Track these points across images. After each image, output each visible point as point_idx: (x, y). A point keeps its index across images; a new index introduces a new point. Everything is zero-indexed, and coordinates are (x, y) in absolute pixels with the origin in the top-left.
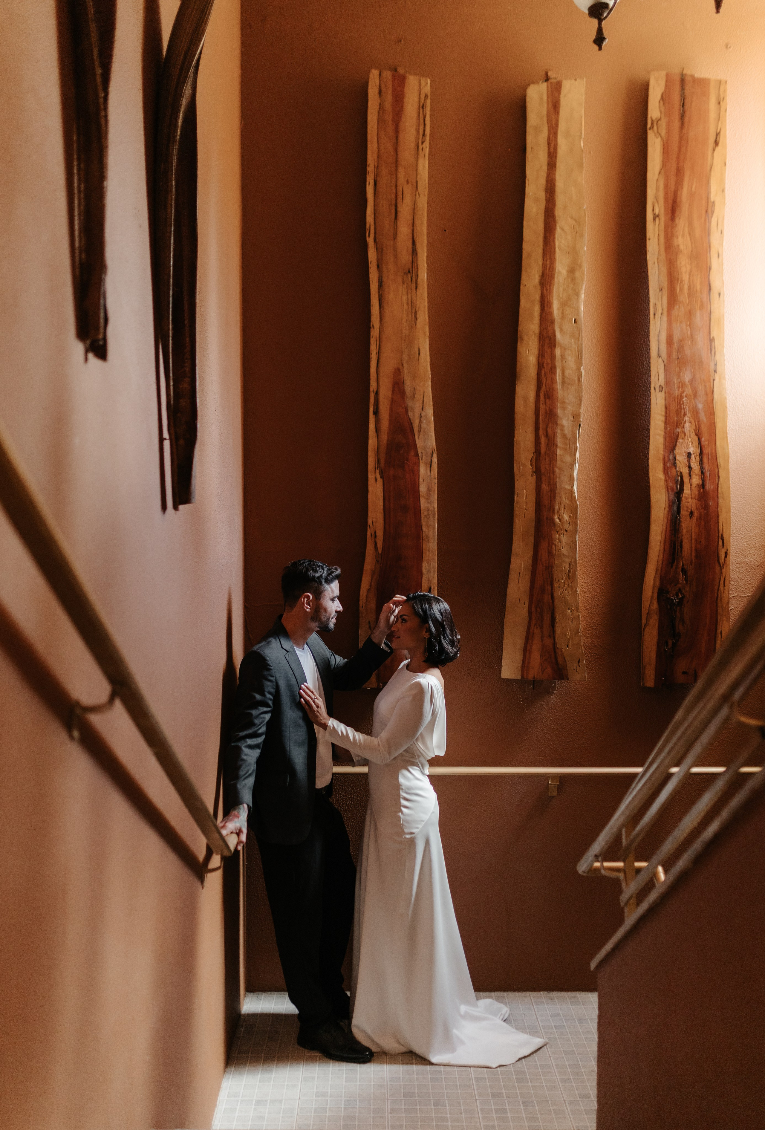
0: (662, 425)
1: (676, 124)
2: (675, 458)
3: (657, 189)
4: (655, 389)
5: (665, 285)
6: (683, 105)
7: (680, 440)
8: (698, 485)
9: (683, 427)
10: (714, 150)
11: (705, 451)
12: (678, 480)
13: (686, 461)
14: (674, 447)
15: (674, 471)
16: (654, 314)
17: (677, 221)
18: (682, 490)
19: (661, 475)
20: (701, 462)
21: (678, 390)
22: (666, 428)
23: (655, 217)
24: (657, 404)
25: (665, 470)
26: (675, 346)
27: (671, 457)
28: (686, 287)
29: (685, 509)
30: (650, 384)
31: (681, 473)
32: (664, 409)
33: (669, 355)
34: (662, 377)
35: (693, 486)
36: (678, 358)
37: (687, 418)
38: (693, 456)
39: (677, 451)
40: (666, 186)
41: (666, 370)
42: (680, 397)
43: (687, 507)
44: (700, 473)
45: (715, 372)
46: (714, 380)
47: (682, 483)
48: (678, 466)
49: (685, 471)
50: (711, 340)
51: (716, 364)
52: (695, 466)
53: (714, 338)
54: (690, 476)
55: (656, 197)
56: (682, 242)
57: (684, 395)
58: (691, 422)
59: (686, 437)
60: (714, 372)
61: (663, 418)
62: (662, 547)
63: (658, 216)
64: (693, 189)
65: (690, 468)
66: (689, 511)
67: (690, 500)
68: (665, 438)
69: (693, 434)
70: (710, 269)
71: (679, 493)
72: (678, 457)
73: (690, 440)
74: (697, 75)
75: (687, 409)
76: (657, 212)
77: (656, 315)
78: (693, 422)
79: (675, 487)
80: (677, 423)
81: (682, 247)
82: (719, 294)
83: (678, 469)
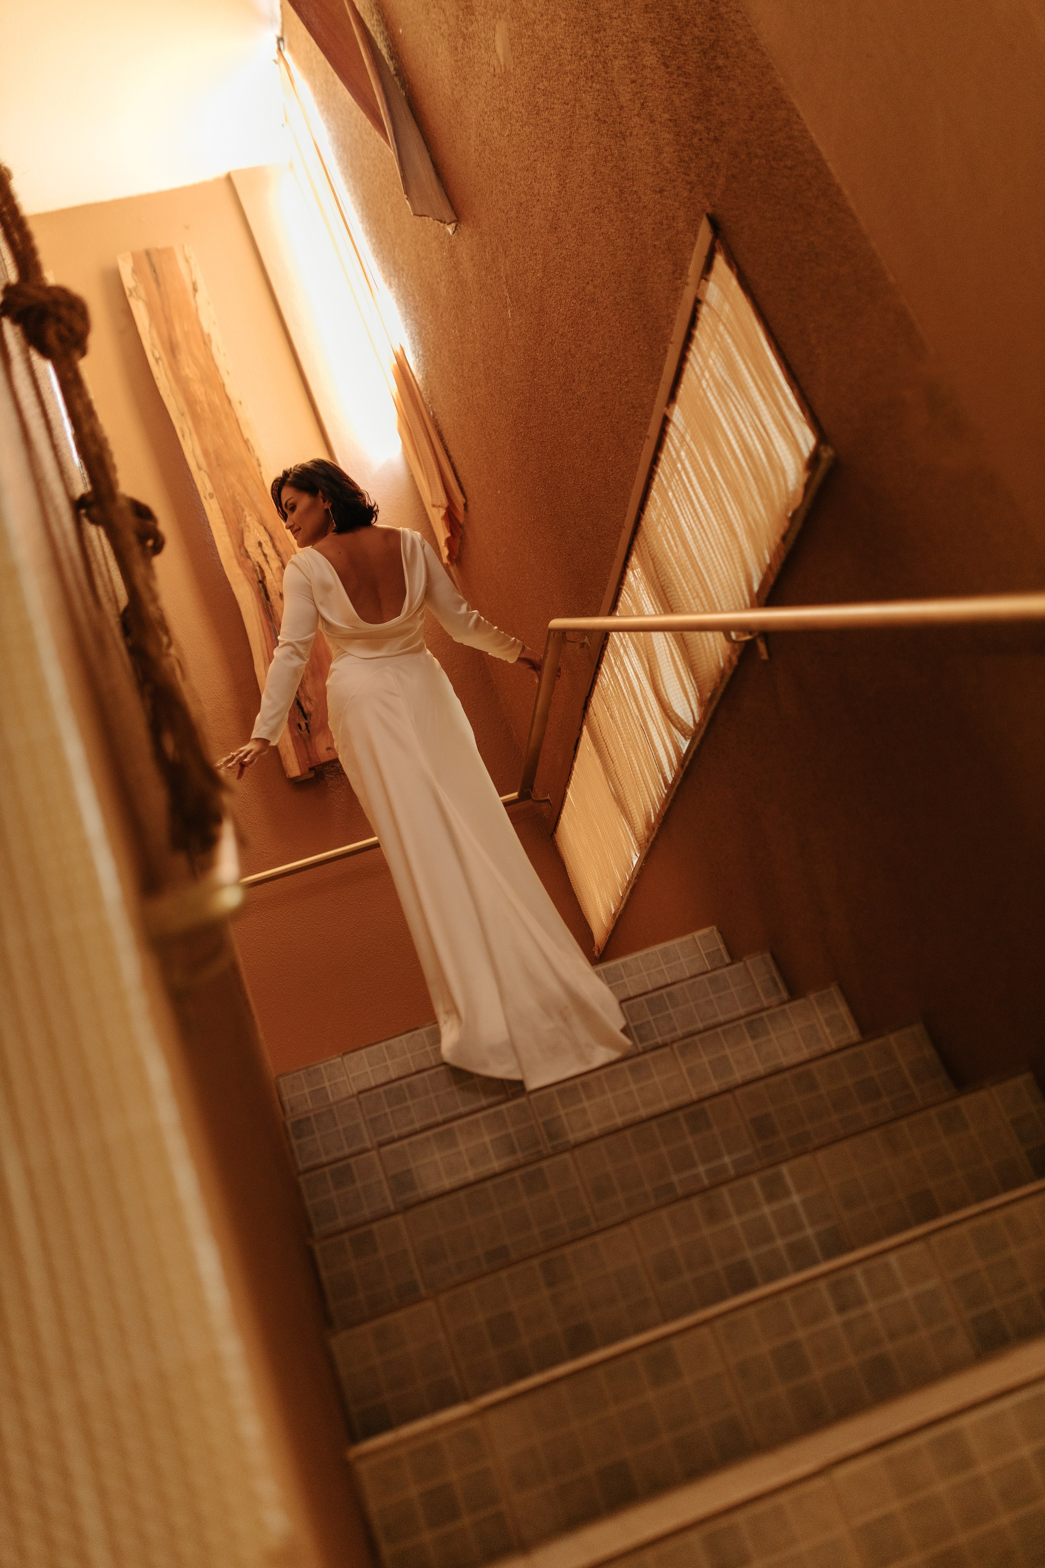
0: (224, 526)
1: (153, 286)
2: (246, 551)
3: (152, 338)
4: (205, 498)
5: (185, 409)
6: (155, 271)
7: (246, 534)
8: (279, 568)
9: (245, 521)
10: (195, 296)
11: (273, 535)
12: (256, 570)
13: (259, 551)
14: (243, 542)
15: (249, 560)
16: (183, 436)
17: (179, 357)
18: (264, 577)
19: (239, 571)
20: (274, 546)
21: (229, 492)
22: (228, 528)
23: (157, 360)
24: (211, 510)
25: (241, 565)
26: (213, 456)
27: (242, 551)
28: (206, 406)
29: (273, 593)
30: (199, 495)
31: (258, 563)
32: (220, 512)
33: (209, 465)
34: (209, 486)
35: (274, 570)
36: (219, 465)
37: (246, 513)
38: (264, 545)
39: (246, 544)
40: (159, 334)
41: (211, 479)
42: (233, 498)
43: (275, 591)
44: (277, 556)
45: (260, 465)
46: (261, 473)
47: (262, 571)
48: (252, 557)
49: (261, 559)
50: (246, 442)
51: (258, 460)
52: (268, 549)
53: (248, 440)
54: (267, 562)
55: (153, 345)
56: (189, 370)
57: (236, 494)
58: (251, 515)
59: (251, 529)
60: (258, 467)
61: (223, 520)
62: (263, 636)
63: (160, 358)
64: (186, 329)
65: (265, 555)
66: (279, 594)
67: (275, 584)
68: (230, 537)
69: (257, 524)
70: (224, 385)
71: (262, 582)
72: (249, 550)
73: (256, 531)
74: (159, 247)
75: (243, 505)
76: (157, 355)
77: (186, 437)
78: (253, 514)
79: (256, 576)
80: (238, 519)
81: (191, 376)
82: (240, 403)
83: (253, 560)
